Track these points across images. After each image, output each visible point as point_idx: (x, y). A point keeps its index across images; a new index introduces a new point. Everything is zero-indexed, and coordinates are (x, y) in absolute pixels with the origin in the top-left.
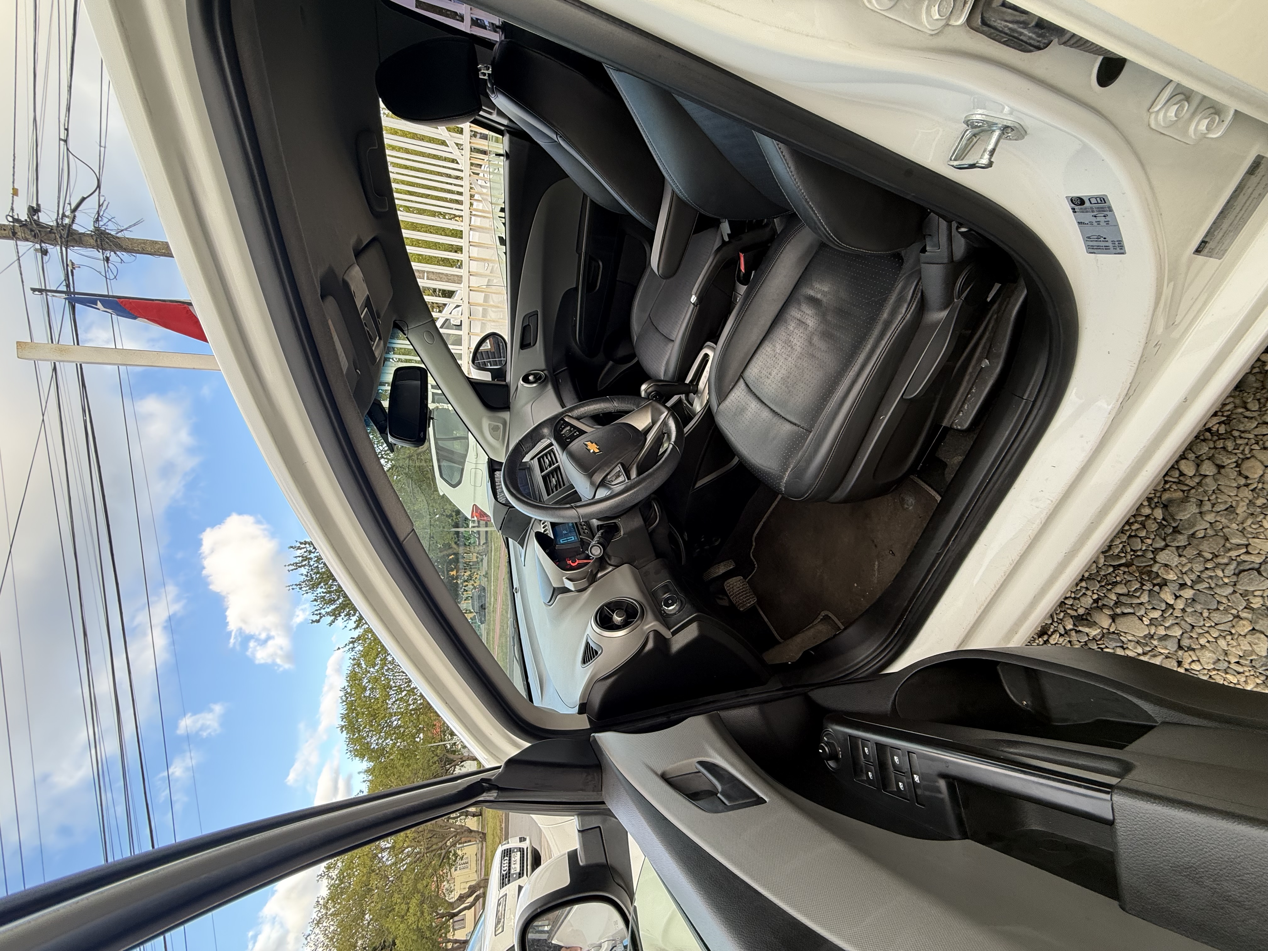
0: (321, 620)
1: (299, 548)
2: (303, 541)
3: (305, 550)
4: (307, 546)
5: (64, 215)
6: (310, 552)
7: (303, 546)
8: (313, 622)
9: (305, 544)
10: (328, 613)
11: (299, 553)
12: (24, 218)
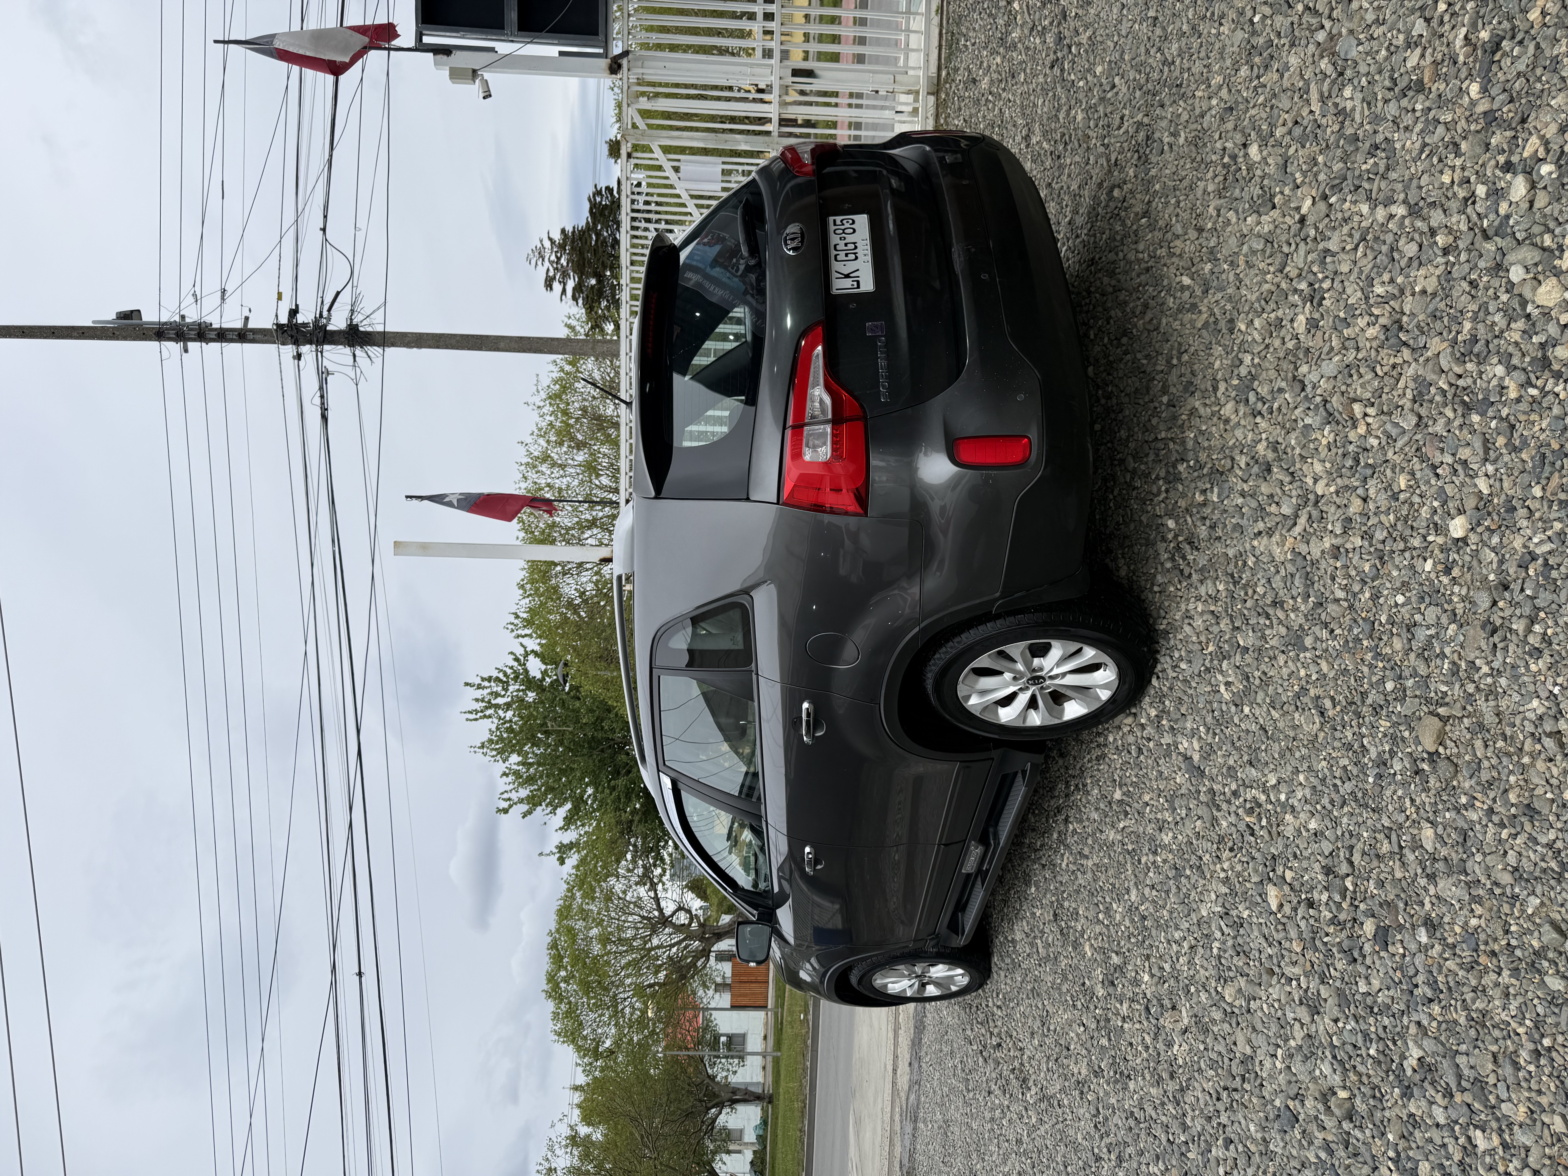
1: (479, 687)
2: (486, 676)
3: (489, 690)
4: (493, 684)
5: (321, 316)
6: (497, 695)
7: (484, 684)
9: (490, 681)
10: (521, 801)
11: (479, 694)
12: (284, 320)
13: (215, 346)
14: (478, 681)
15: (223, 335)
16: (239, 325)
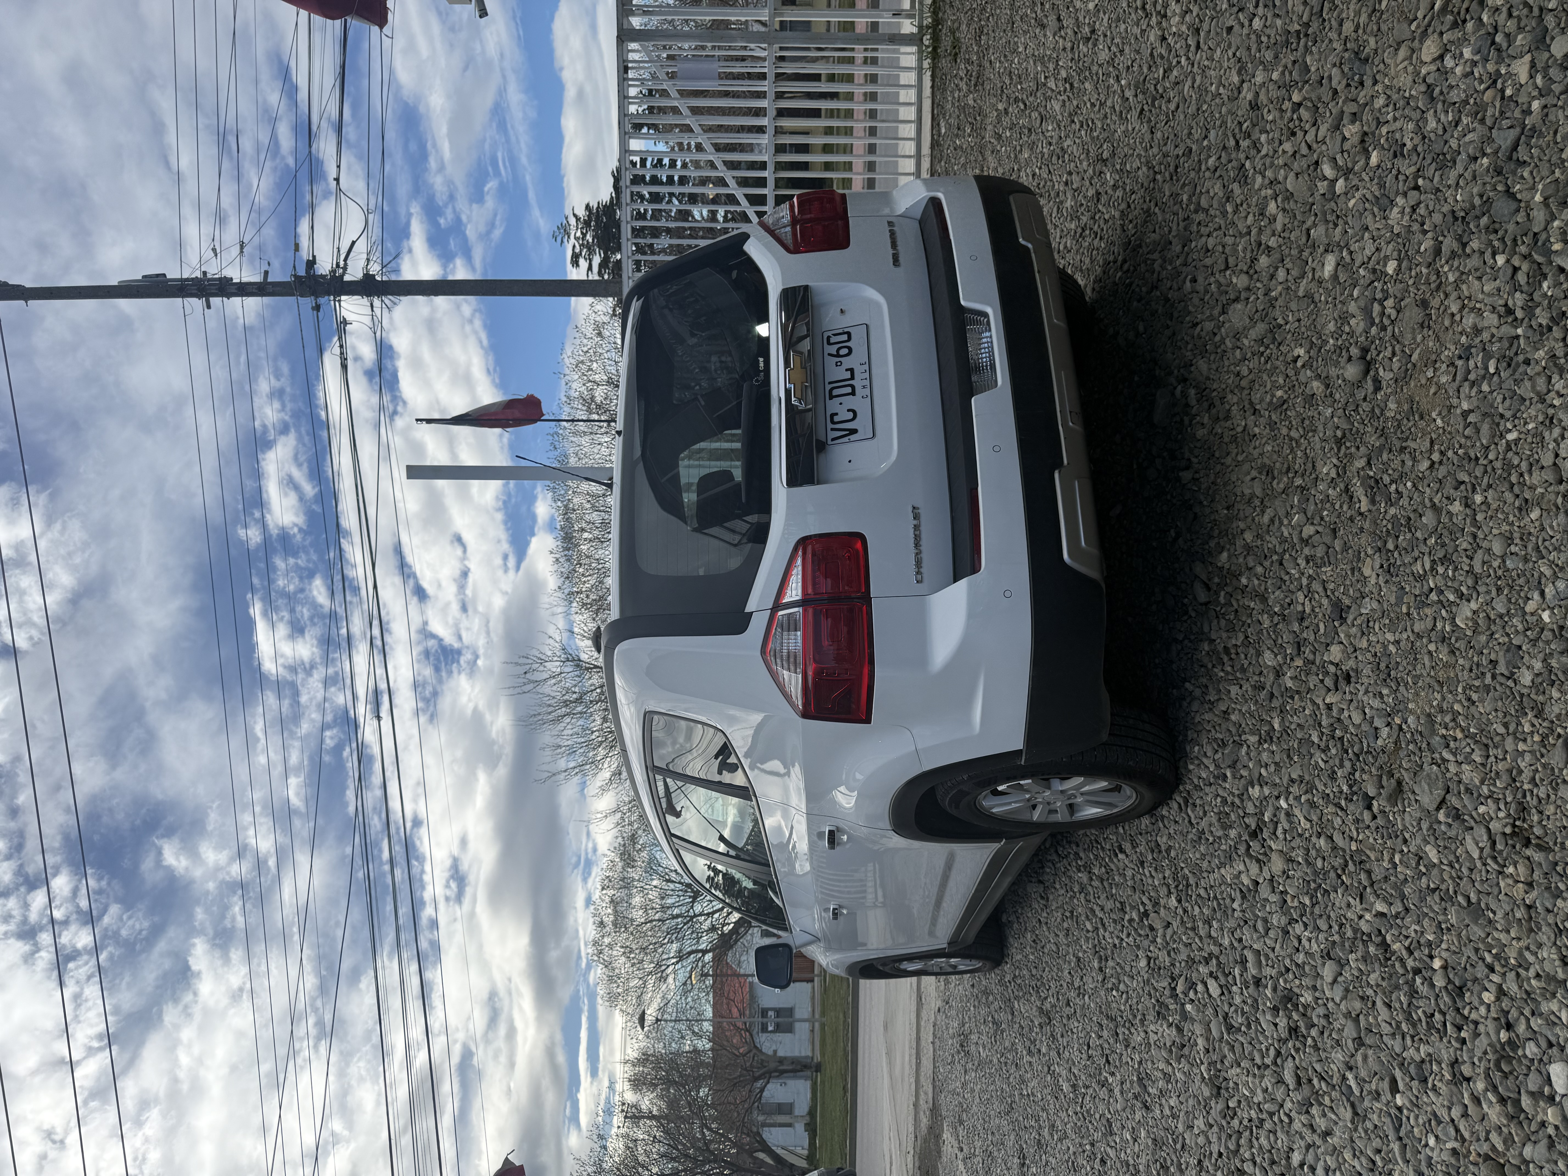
5: (338, 265)
12: (302, 272)
13: (236, 301)
15: (243, 290)
16: (259, 278)
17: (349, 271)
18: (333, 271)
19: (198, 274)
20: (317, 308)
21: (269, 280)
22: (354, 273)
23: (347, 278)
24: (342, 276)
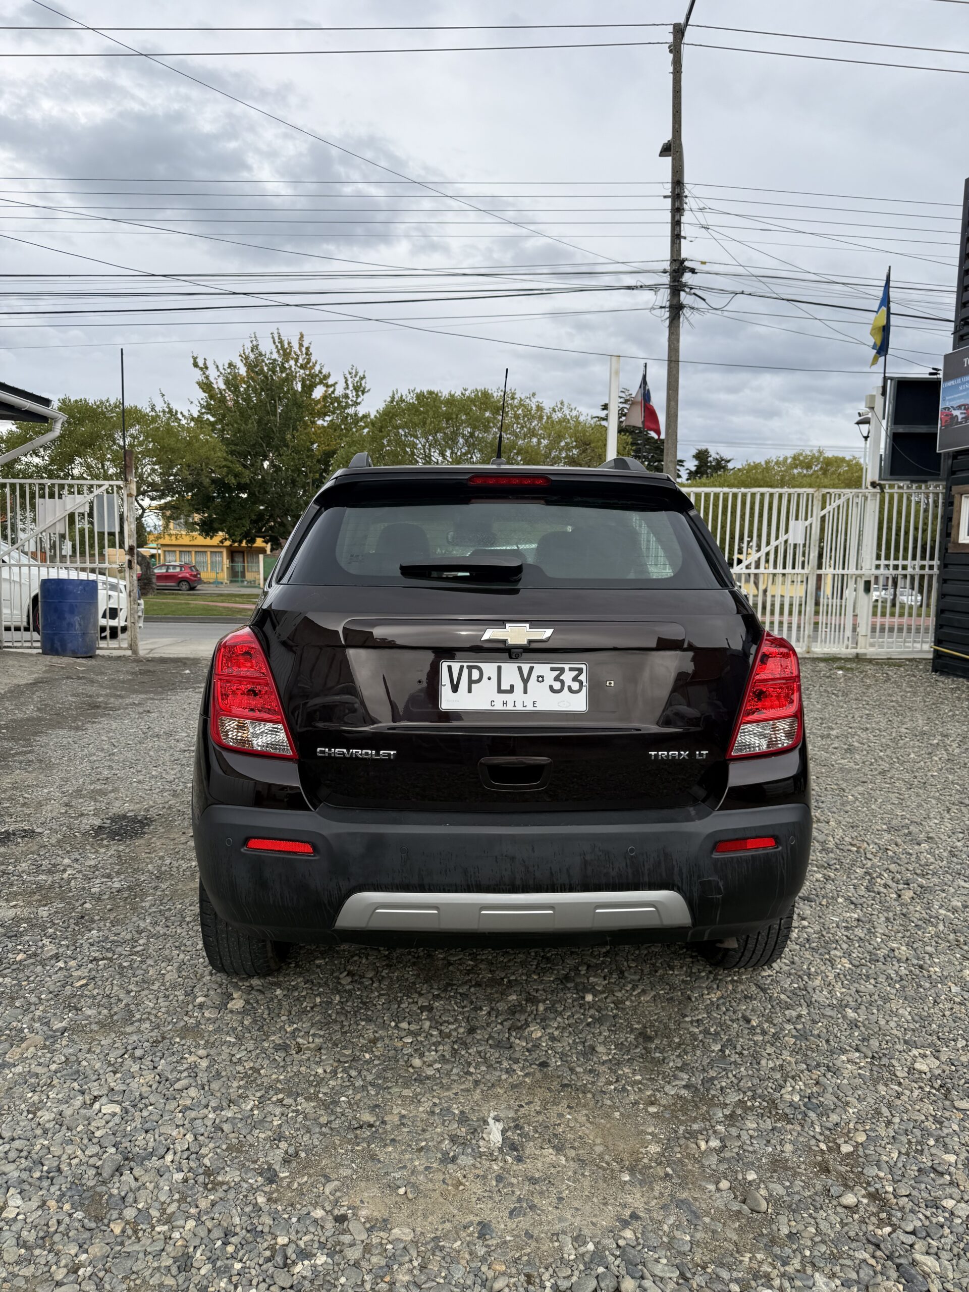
0: (197, 370)
1: (301, 345)
2: (311, 350)
3: (299, 353)
4: (304, 356)
5: (691, 289)
6: (297, 361)
7: (304, 350)
8: (195, 359)
9: (307, 354)
11: (295, 345)
12: (687, 264)
13: (668, 217)
14: (306, 344)
15: (676, 224)
16: (683, 234)
17: (688, 296)
18: (685, 285)
19: (686, 193)
20: (665, 272)
21: (682, 240)
22: (684, 298)
23: (682, 294)
24: (684, 291)
